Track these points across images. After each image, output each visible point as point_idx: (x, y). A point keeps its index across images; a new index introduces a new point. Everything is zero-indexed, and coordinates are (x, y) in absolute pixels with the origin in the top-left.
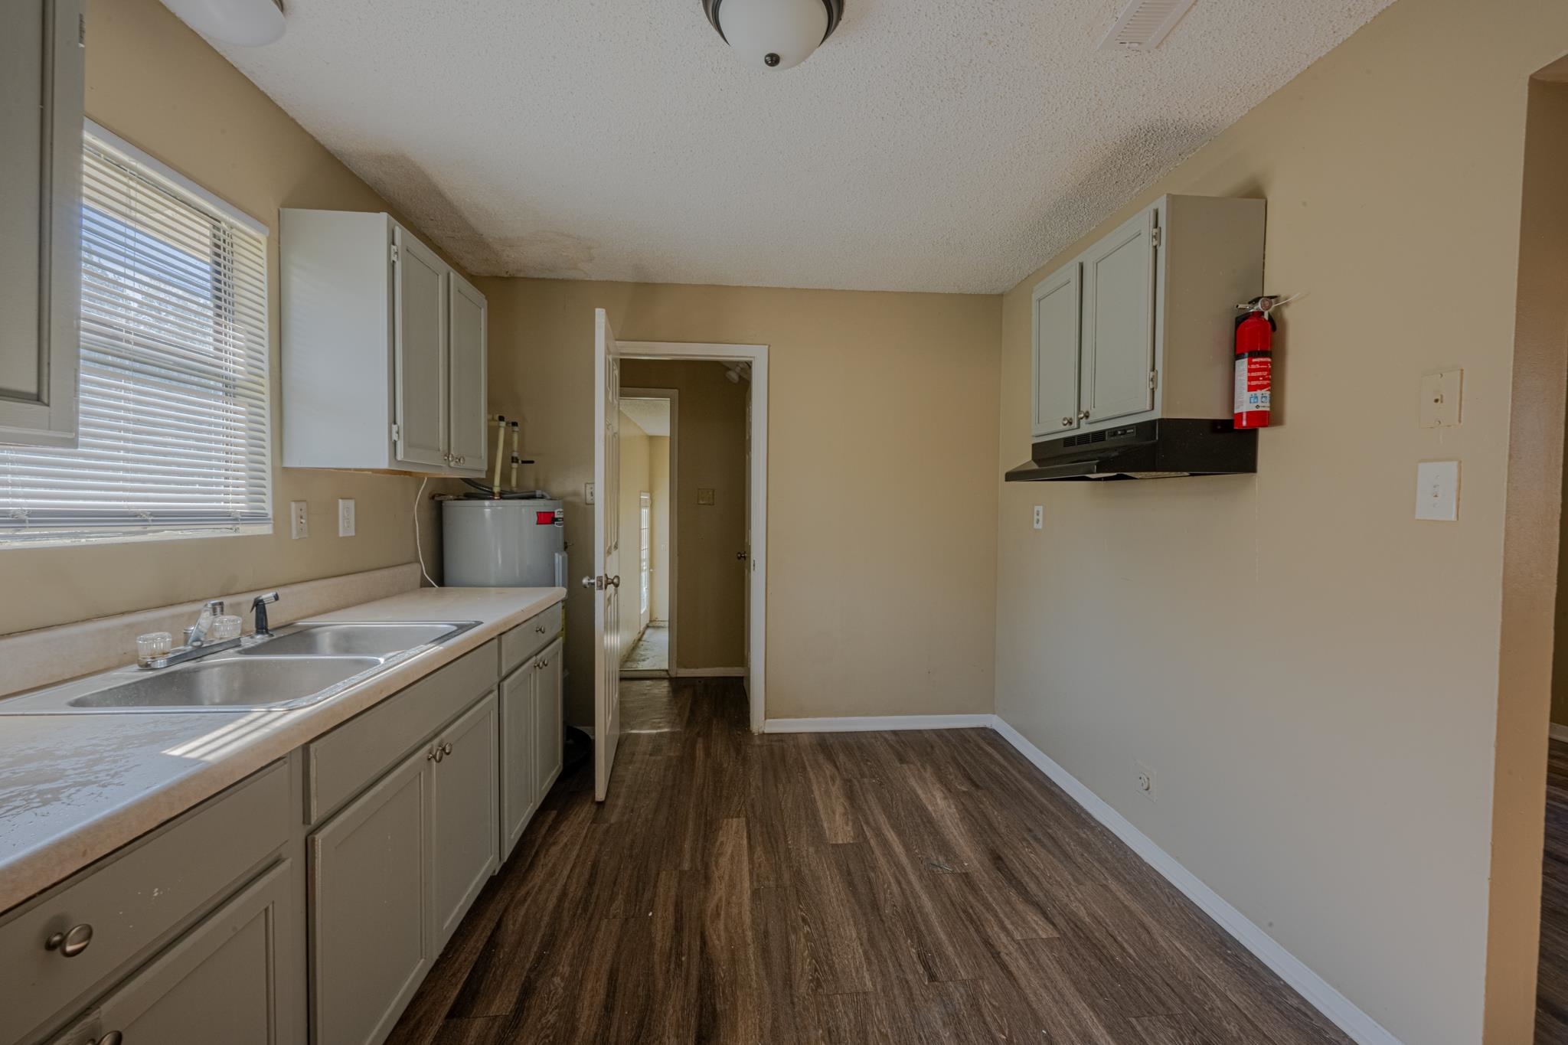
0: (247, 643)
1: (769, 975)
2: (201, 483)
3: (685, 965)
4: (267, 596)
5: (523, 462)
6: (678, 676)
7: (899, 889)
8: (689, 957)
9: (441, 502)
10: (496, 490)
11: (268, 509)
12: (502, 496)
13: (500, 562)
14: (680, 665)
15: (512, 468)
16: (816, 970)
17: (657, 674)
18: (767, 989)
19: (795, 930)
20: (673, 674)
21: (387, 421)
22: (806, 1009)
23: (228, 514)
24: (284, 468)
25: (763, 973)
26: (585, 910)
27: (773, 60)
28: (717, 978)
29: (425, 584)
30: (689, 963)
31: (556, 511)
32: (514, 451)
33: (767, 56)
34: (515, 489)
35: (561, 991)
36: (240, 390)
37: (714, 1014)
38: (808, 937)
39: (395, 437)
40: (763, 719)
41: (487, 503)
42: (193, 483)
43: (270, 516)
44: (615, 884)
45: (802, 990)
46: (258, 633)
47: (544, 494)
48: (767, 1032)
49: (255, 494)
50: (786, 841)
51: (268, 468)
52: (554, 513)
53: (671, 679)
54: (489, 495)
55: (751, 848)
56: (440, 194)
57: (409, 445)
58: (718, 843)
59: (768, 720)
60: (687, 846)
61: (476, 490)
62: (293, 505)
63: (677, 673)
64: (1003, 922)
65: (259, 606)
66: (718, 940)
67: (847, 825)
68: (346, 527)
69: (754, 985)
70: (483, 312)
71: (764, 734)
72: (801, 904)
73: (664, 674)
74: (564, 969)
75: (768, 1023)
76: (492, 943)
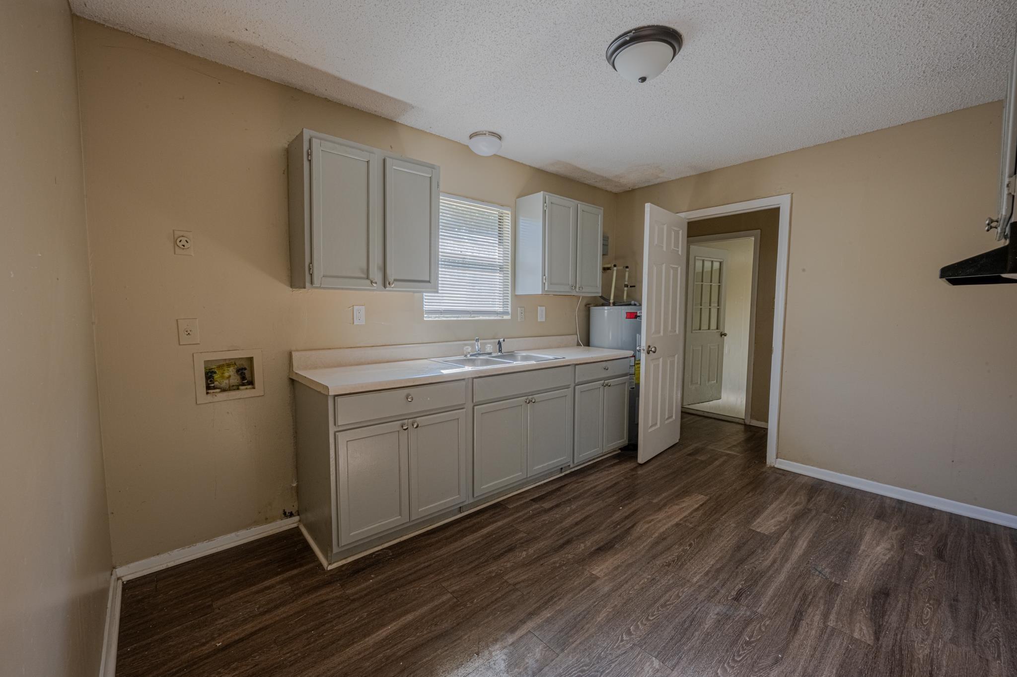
0: (494, 355)
1: (649, 550)
2: (492, 301)
3: (616, 529)
4: (501, 340)
5: (631, 287)
6: (751, 424)
7: (770, 564)
8: (620, 528)
9: (589, 307)
10: (611, 301)
11: (509, 310)
12: (614, 304)
13: (611, 338)
14: (752, 417)
15: (624, 290)
16: (674, 561)
17: (737, 420)
18: (643, 553)
19: (681, 544)
20: (748, 422)
21: (541, 275)
22: (652, 568)
23: (495, 312)
24: (516, 295)
25: (647, 548)
26: (597, 495)
27: (643, 79)
28: (625, 539)
29: (579, 345)
30: (619, 529)
31: (638, 312)
32: (625, 281)
33: (639, 79)
34: (625, 301)
35: (567, 511)
36: (505, 269)
37: (612, 547)
38: (684, 551)
39: (544, 281)
40: (775, 457)
41: (606, 308)
42: (489, 301)
43: (510, 312)
44: (617, 493)
45: (658, 563)
46: (499, 352)
47: (636, 303)
48: (626, 563)
49: (505, 305)
50: (722, 515)
51: (510, 295)
52: (637, 313)
53: (745, 425)
54: (608, 305)
55: (697, 509)
56: (579, 169)
57: (551, 284)
58: (683, 500)
59: (779, 460)
60: (664, 495)
61: (603, 301)
62: (519, 308)
63: (750, 423)
64: (830, 613)
65: (499, 343)
66: (639, 529)
67: (775, 526)
68: (541, 317)
69: (638, 549)
70: (600, 218)
71: (774, 467)
72: (697, 539)
73: (741, 421)
74: (574, 507)
75: (630, 561)
76: (558, 489)
